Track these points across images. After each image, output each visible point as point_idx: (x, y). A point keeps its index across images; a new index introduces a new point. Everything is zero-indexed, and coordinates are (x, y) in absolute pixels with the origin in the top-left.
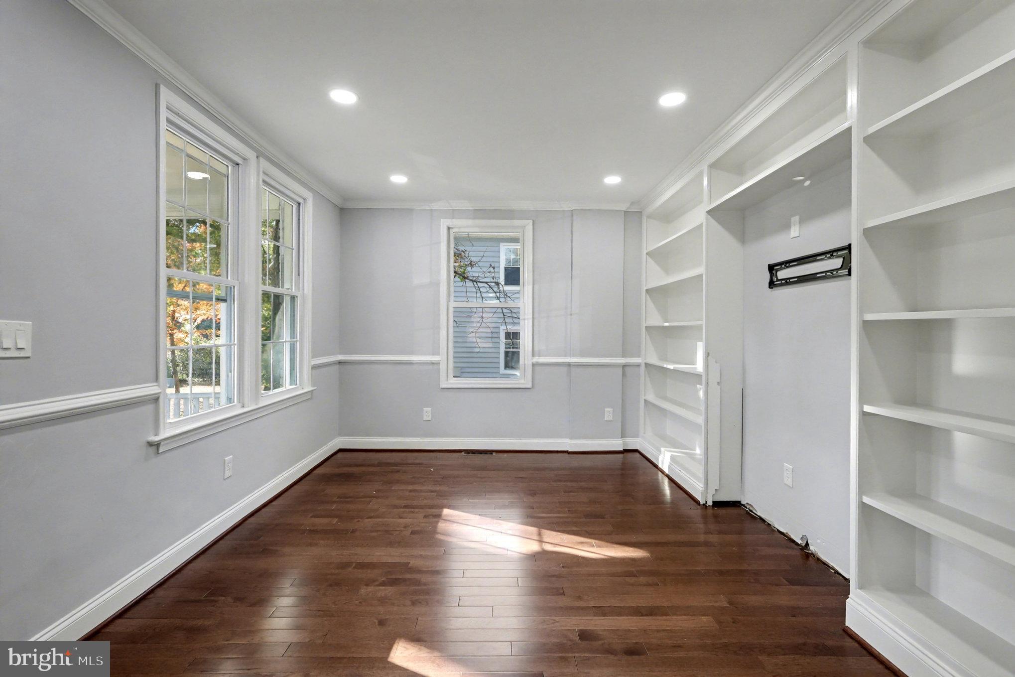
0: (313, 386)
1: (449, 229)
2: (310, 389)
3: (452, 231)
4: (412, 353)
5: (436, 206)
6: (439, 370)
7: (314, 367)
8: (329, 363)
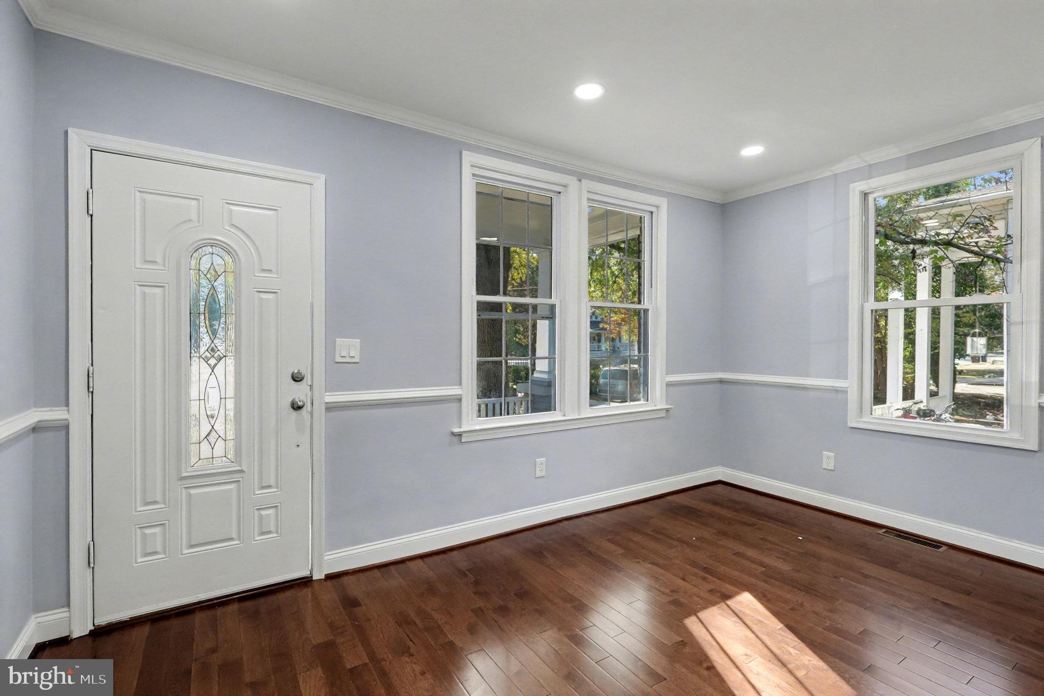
0: (667, 404)
1: (865, 195)
2: (664, 406)
3: (871, 198)
4: (807, 375)
5: (840, 168)
6: (846, 402)
7: (669, 385)
8: (700, 381)
